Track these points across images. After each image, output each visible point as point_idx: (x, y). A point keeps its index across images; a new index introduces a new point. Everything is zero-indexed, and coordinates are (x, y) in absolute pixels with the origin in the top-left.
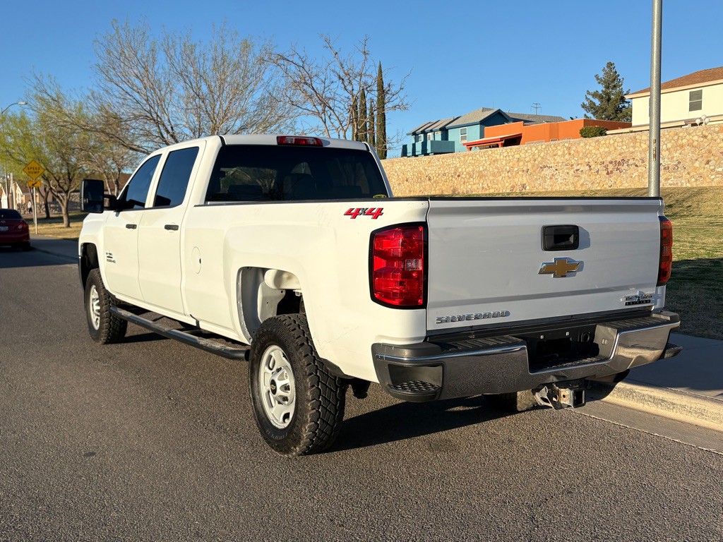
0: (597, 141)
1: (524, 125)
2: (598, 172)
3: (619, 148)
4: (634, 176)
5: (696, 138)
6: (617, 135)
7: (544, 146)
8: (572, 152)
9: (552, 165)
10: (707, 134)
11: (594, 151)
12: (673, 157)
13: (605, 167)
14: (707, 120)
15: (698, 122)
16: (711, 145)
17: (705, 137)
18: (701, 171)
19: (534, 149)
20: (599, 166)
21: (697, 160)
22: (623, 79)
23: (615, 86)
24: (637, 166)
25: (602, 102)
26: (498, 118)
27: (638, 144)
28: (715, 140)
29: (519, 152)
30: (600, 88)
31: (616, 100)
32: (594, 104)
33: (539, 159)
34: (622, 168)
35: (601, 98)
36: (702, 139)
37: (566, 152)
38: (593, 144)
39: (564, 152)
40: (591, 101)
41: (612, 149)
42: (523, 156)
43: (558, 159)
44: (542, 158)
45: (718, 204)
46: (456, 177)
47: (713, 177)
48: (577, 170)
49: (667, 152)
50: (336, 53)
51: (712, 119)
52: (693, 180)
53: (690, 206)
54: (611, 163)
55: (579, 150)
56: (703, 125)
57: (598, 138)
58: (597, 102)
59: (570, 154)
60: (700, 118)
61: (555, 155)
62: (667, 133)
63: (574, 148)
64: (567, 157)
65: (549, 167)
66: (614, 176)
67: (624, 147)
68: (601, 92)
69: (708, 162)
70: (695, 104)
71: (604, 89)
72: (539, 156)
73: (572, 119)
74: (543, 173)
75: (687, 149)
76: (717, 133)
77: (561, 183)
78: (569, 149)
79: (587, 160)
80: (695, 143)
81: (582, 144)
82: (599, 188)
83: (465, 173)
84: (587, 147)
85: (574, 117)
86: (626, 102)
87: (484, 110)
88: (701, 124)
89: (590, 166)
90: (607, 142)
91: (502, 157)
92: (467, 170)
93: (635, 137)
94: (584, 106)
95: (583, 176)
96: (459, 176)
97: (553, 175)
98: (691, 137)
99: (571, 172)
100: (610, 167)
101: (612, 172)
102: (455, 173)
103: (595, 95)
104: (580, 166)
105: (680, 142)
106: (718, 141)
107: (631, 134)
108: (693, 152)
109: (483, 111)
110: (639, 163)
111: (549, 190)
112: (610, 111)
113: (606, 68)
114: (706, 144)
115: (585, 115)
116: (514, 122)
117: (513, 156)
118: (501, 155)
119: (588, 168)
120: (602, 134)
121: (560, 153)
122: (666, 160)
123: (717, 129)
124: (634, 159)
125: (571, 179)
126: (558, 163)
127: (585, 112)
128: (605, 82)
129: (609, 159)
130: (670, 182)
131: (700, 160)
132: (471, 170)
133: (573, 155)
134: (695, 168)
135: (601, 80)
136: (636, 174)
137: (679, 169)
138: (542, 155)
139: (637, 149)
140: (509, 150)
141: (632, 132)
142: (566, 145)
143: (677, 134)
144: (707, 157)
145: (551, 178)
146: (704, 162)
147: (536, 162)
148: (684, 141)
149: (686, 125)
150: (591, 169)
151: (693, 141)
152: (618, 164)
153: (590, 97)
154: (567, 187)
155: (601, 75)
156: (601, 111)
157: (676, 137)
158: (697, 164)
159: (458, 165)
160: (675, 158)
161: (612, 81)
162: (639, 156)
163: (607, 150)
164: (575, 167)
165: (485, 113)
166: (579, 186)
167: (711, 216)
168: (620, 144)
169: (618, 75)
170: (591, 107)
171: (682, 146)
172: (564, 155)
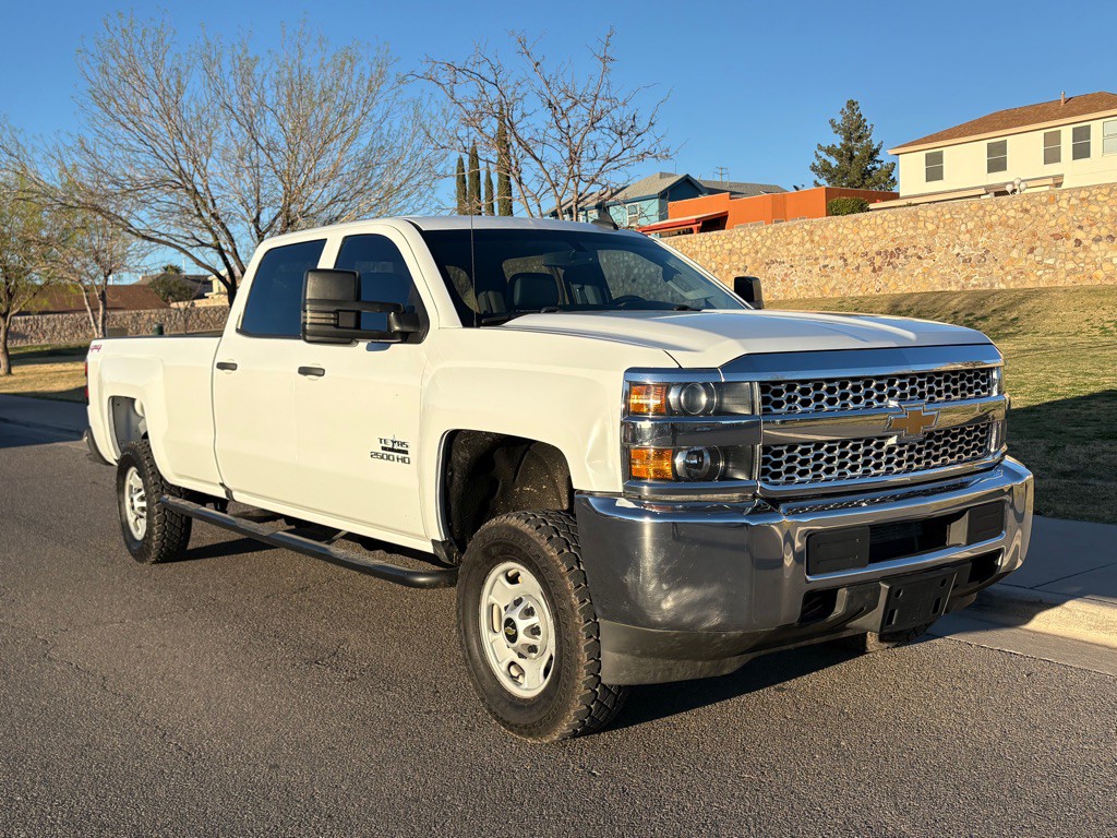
0: (856, 220)
1: (731, 199)
2: (858, 268)
3: (891, 231)
4: (915, 274)
5: (1012, 213)
6: (887, 211)
7: (770, 230)
8: (817, 238)
9: (785, 259)
10: (1028, 207)
11: (851, 236)
12: (978, 243)
13: (869, 260)
14: (1023, 186)
15: (1009, 188)
16: (1036, 223)
17: (1026, 211)
18: (1022, 263)
19: (754, 235)
20: (860, 260)
21: (1014, 247)
22: (872, 126)
23: (860, 137)
24: (920, 258)
25: (841, 161)
26: (686, 188)
27: (921, 224)
28: (1043, 217)
29: (730, 239)
30: (838, 141)
31: (863, 159)
32: (829, 164)
33: (764, 250)
34: (897, 262)
35: (839, 155)
36: (1022, 215)
37: (807, 238)
38: (850, 225)
39: (803, 238)
40: (825, 161)
41: (880, 232)
42: (738, 246)
43: (794, 249)
44: (768, 248)
45: (1060, 314)
46: (630, 281)
47: (1040, 273)
48: (825, 266)
49: (968, 236)
50: (537, 64)
51: (1030, 184)
52: (1009, 278)
53: (1016, 319)
54: (879, 253)
55: (828, 234)
56: (1018, 193)
57: (857, 215)
58: (834, 162)
59: (812, 241)
60: (1012, 183)
61: (789, 244)
62: (966, 206)
63: (819, 232)
64: (808, 246)
65: (780, 263)
66: (883, 276)
67: (899, 229)
68: (839, 147)
69: (1032, 250)
70: (997, 162)
71: (843, 142)
72: (763, 245)
73: (796, 188)
74: (770, 272)
75: (998, 229)
76: (1046, 204)
77: (800, 288)
78: (811, 233)
79: (840, 250)
80: (1011, 222)
81: (831, 226)
82: (860, 294)
83: (643, 276)
84: (840, 230)
85: (800, 187)
86: (878, 162)
87: (663, 175)
88: (1014, 191)
89: (845, 260)
90: (872, 221)
91: (703, 248)
92: (648, 271)
93: (916, 214)
94: (814, 168)
95: (834, 275)
96: (634, 281)
97: (786, 275)
98: (1004, 211)
99: (816, 270)
100: (878, 261)
101: (880, 268)
102: (628, 276)
103: (830, 151)
104: (829, 260)
105: (987, 219)
106: (1047, 216)
107: (910, 208)
108: (1007, 236)
109: (661, 177)
110: (924, 254)
111: (782, 298)
112: (855, 175)
113: (846, 110)
114: (1028, 223)
115: (815, 182)
116: (710, 194)
117: (721, 246)
118: (701, 245)
119: (841, 262)
120: (863, 208)
121: (796, 240)
122: (966, 247)
123: (1044, 199)
124: (915, 247)
125: (815, 281)
126: (794, 255)
127: (816, 178)
128: (845, 131)
129: (876, 248)
130: (973, 281)
131: (1019, 246)
132: (653, 270)
133: (818, 242)
134: (1013, 260)
135: (839, 128)
136: (920, 270)
137: (987, 262)
138: (768, 243)
139: (920, 231)
140: (714, 238)
141: (910, 205)
142: (807, 227)
143: (981, 207)
144: (1030, 242)
145: (783, 280)
146: (1026, 250)
147: (759, 255)
148: (994, 218)
149: (987, 194)
150: (846, 265)
151: (1008, 218)
152: (891, 256)
153: (823, 155)
154: (810, 293)
155: (839, 120)
156: (840, 176)
157: (981, 213)
158: (1014, 254)
159: (633, 263)
160: (980, 245)
161: (854, 129)
162: (922, 242)
163: (872, 233)
164: (822, 262)
165: (664, 180)
166: (828, 291)
167: (1053, 334)
168: (893, 224)
169: (865, 120)
170: (825, 170)
171: (991, 226)
172: (802, 243)
